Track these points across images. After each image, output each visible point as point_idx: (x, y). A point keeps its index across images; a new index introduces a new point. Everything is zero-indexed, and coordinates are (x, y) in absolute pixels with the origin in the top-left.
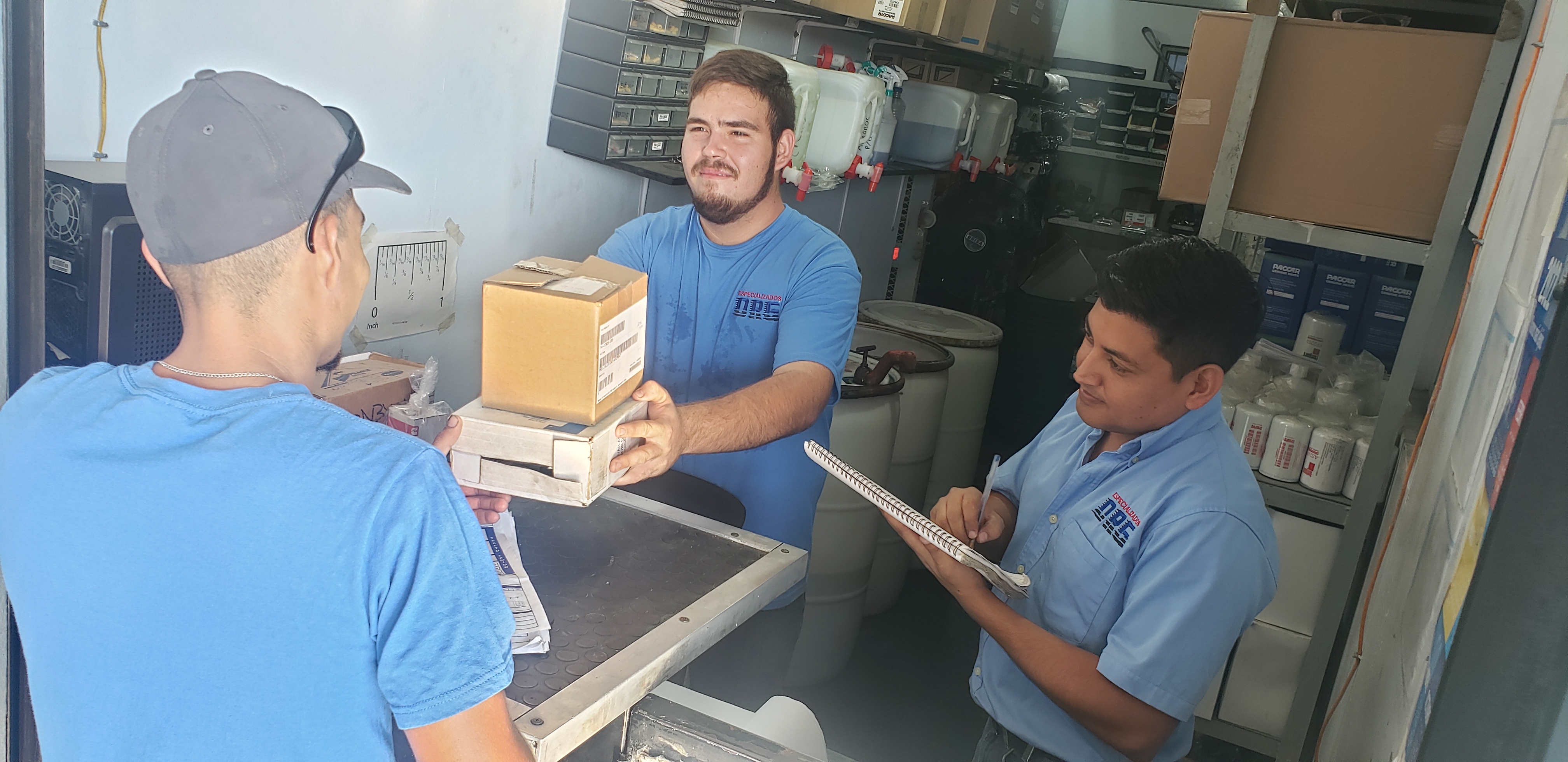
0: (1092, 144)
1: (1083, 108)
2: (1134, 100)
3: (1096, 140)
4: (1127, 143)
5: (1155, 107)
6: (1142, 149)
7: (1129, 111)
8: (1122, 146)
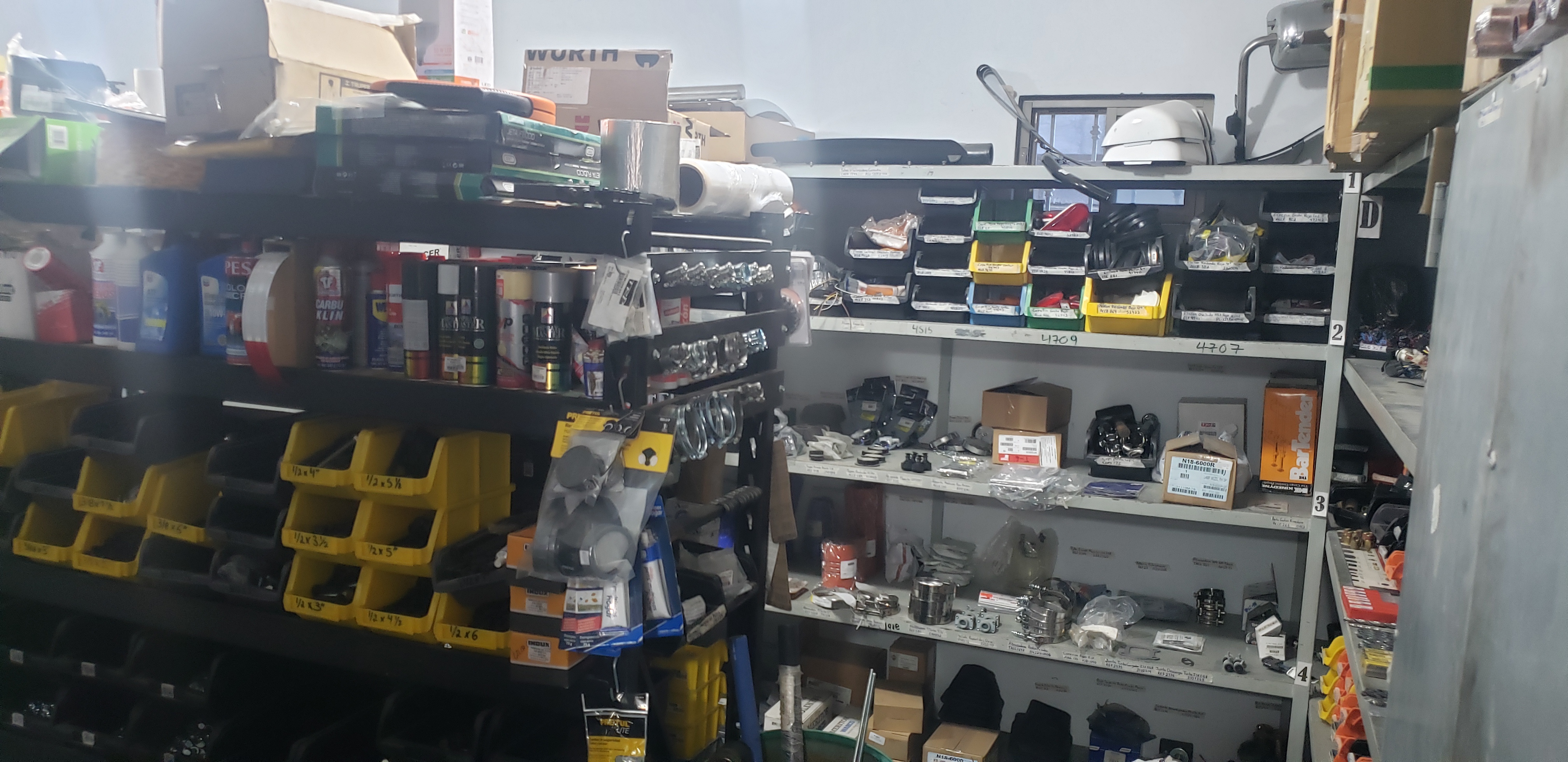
0: (904, 311)
1: (878, 239)
2: (977, 211)
3: (910, 301)
4: (976, 301)
5: (1022, 219)
6: (1009, 311)
7: (969, 235)
8: (964, 308)
